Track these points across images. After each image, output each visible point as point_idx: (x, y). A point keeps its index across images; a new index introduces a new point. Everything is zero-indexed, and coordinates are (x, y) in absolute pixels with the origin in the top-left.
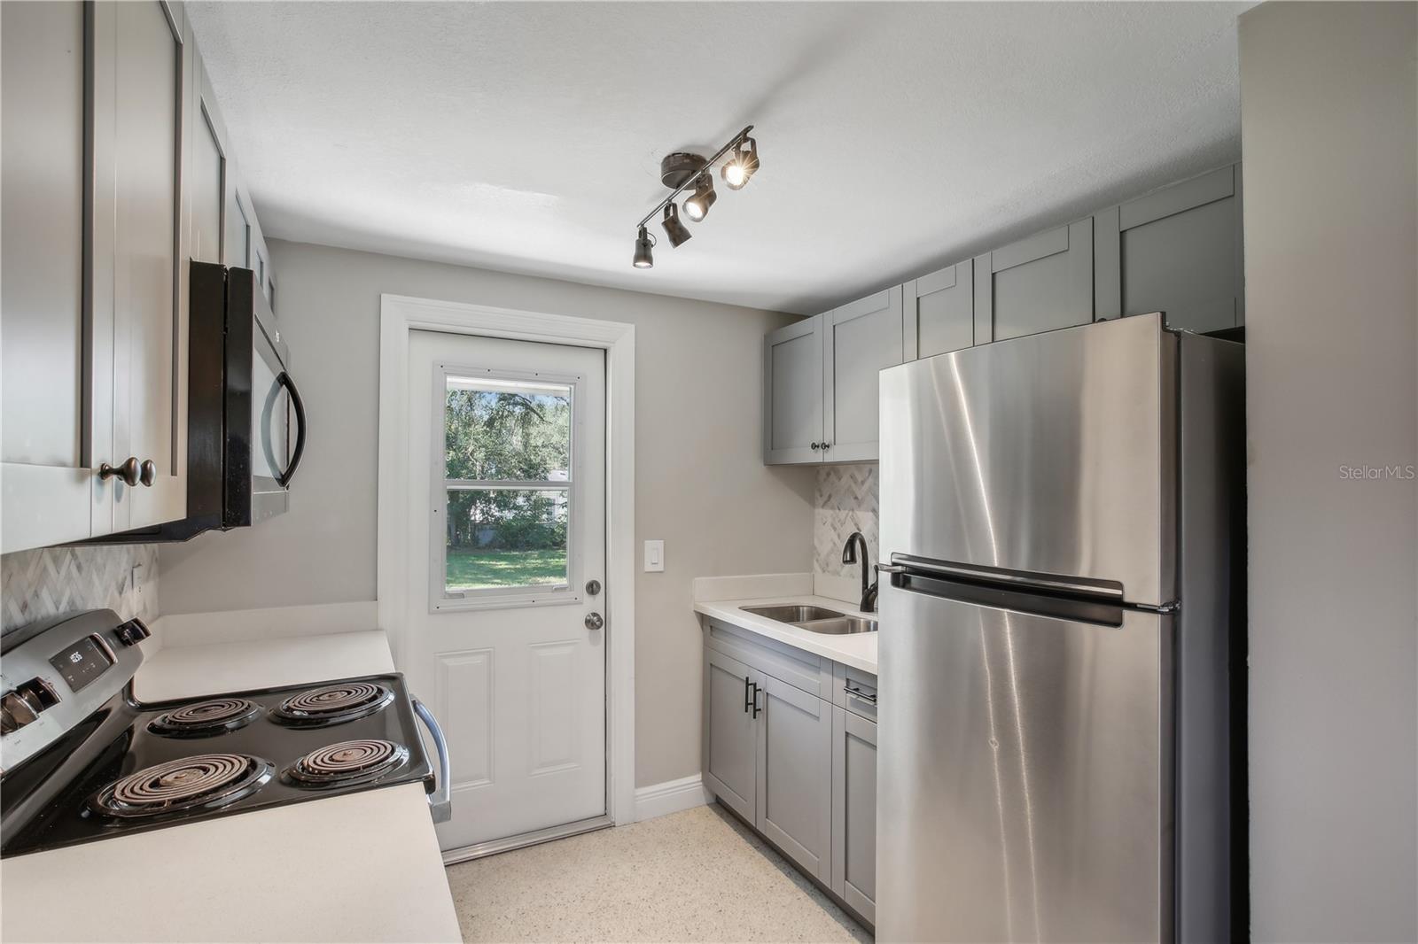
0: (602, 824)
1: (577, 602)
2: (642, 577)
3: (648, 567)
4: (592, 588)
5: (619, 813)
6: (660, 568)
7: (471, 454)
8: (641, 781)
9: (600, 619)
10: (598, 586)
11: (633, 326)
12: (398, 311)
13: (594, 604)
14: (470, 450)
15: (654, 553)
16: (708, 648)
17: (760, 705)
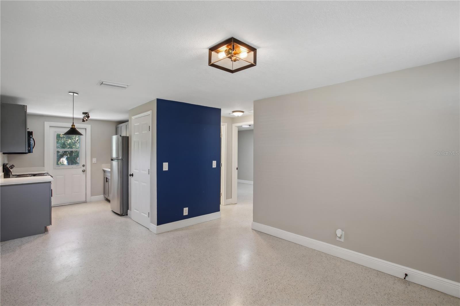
0: (85, 202)
1: (80, 168)
2: (92, 164)
3: (93, 162)
4: (83, 166)
5: (88, 200)
6: (96, 162)
7: (77, 141)
8: (92, 195)
9: (85, 170)
10: (85, 165)
11: (90, 125)
12: (47, 124)
13: (84, 168)
14: (77, 139)
15: (94, 160)
16: (104, 175)
17: (107, 180)
